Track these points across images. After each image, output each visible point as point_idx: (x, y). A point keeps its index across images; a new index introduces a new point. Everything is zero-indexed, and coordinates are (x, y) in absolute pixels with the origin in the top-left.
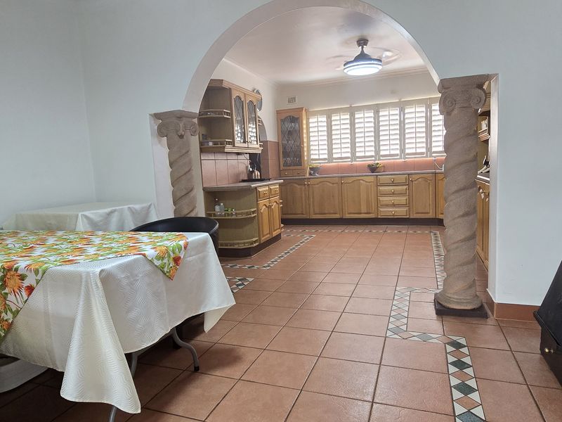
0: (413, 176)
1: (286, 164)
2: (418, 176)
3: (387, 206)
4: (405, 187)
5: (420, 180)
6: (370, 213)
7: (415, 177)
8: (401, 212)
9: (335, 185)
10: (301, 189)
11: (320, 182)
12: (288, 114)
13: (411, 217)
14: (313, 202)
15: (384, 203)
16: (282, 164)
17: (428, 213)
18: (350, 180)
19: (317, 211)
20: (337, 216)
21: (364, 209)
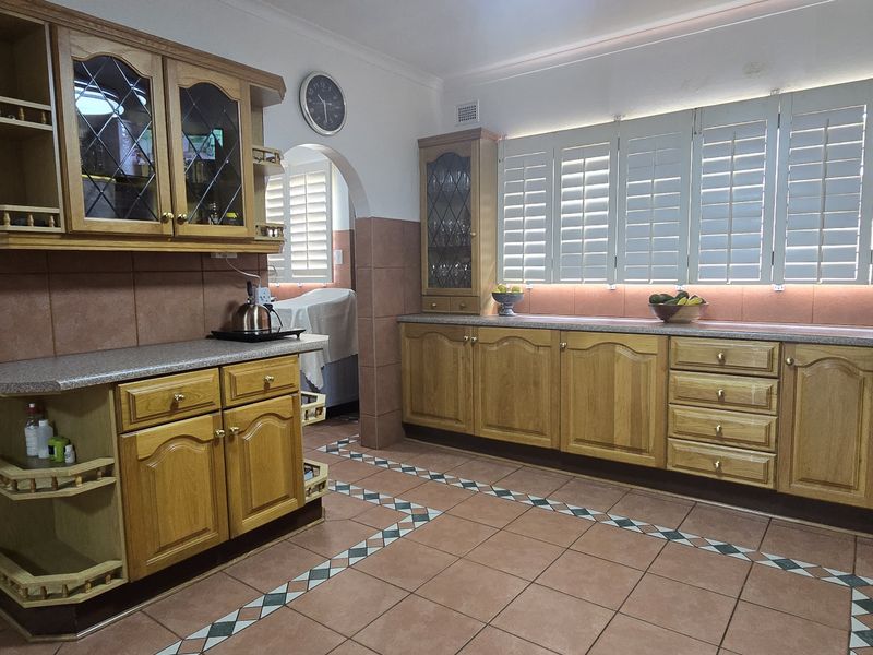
0: (801, 350)
1: (436, 280)
2: (819, 352)
3: (699, 437)
4: (764, 385)
5: (826, 365)
6: (639, 451)
7: (807, 354)
8: (749, 465)
9: (541, 351)
10: (455, 351)
11: (507, 339)
12: (444, 149)
13: (784, 488)
14: (484, 390)
15: (688, 426)
16: (426, 277)
17: (849, 488)
18: (590, 341)
19: (492, 418)
20: (545, 442)
21: (622, 433)
